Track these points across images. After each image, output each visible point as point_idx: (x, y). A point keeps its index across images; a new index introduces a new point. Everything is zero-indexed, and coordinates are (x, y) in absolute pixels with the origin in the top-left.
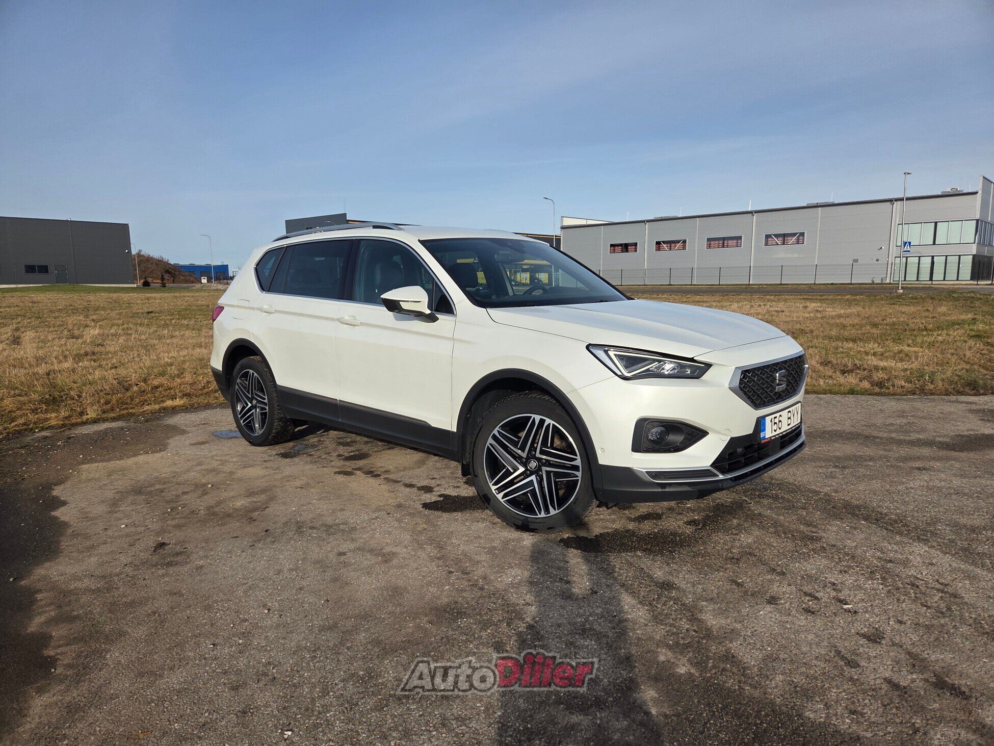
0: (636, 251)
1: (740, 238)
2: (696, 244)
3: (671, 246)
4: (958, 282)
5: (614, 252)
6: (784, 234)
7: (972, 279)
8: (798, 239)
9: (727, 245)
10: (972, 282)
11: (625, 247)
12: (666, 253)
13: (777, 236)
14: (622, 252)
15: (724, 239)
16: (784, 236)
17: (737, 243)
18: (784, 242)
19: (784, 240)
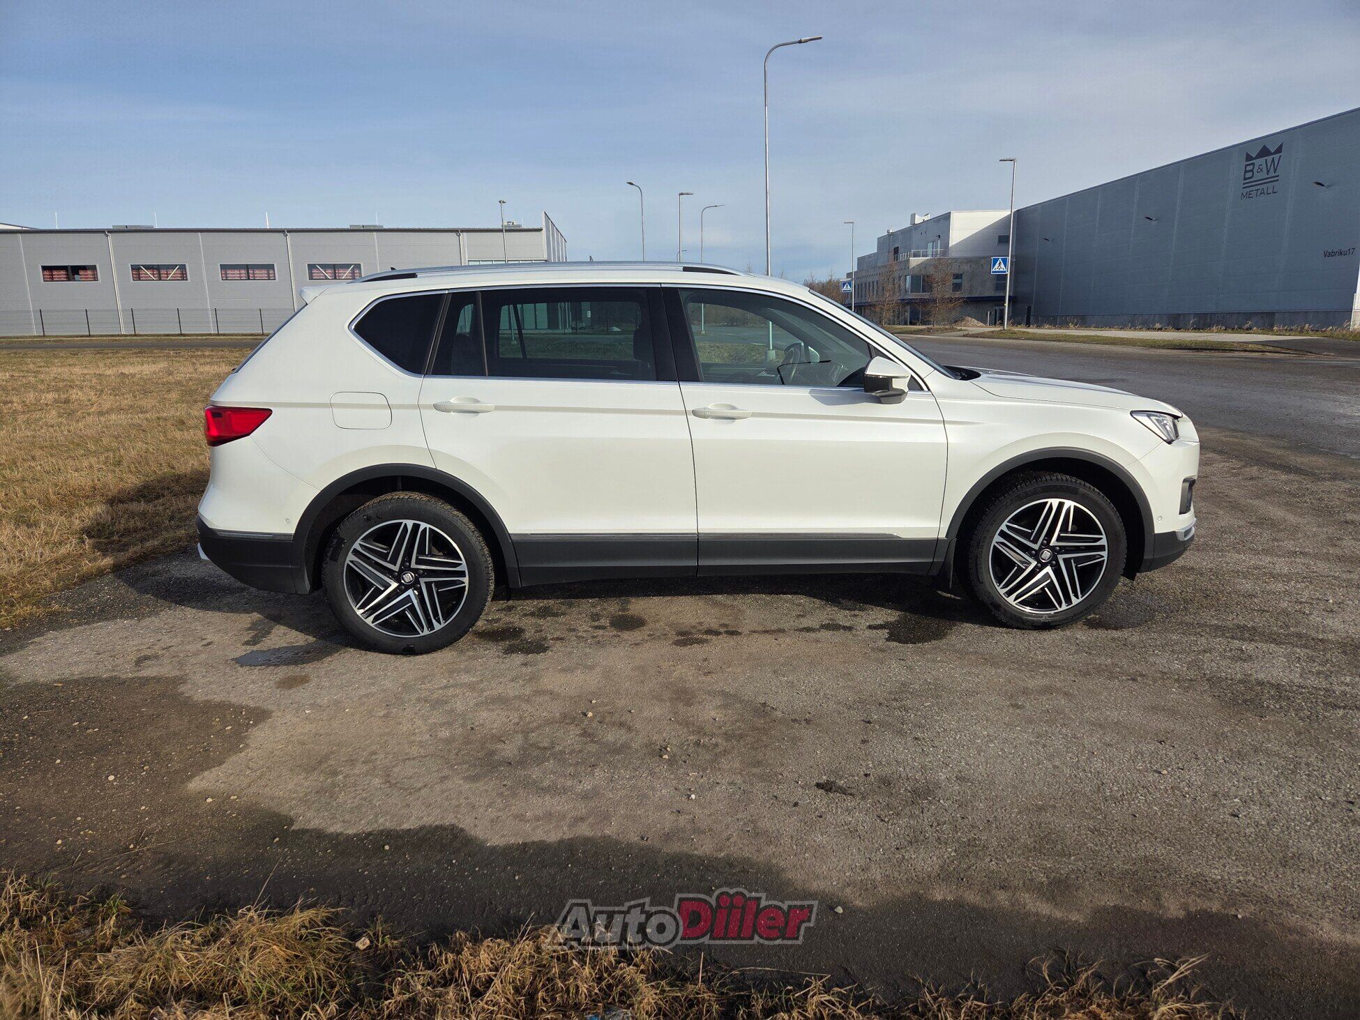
0: (95, 279)
1: (271, 267)
2: (204, 271)
3: (159, 274)
4: (537, 332)
5: (52, 279)
6: (334, 265)
7: (549, 328)
8: (353, 273)
9: (254, 277)
10: (550, 331)
11: (73, 272)
12: (151, 286)
13: (325, 267)
14: (69, 279)
15: (247, 267)
16: (334, 267)
17: (268, 274)
18: (335, 276)
19: (335, 273)
